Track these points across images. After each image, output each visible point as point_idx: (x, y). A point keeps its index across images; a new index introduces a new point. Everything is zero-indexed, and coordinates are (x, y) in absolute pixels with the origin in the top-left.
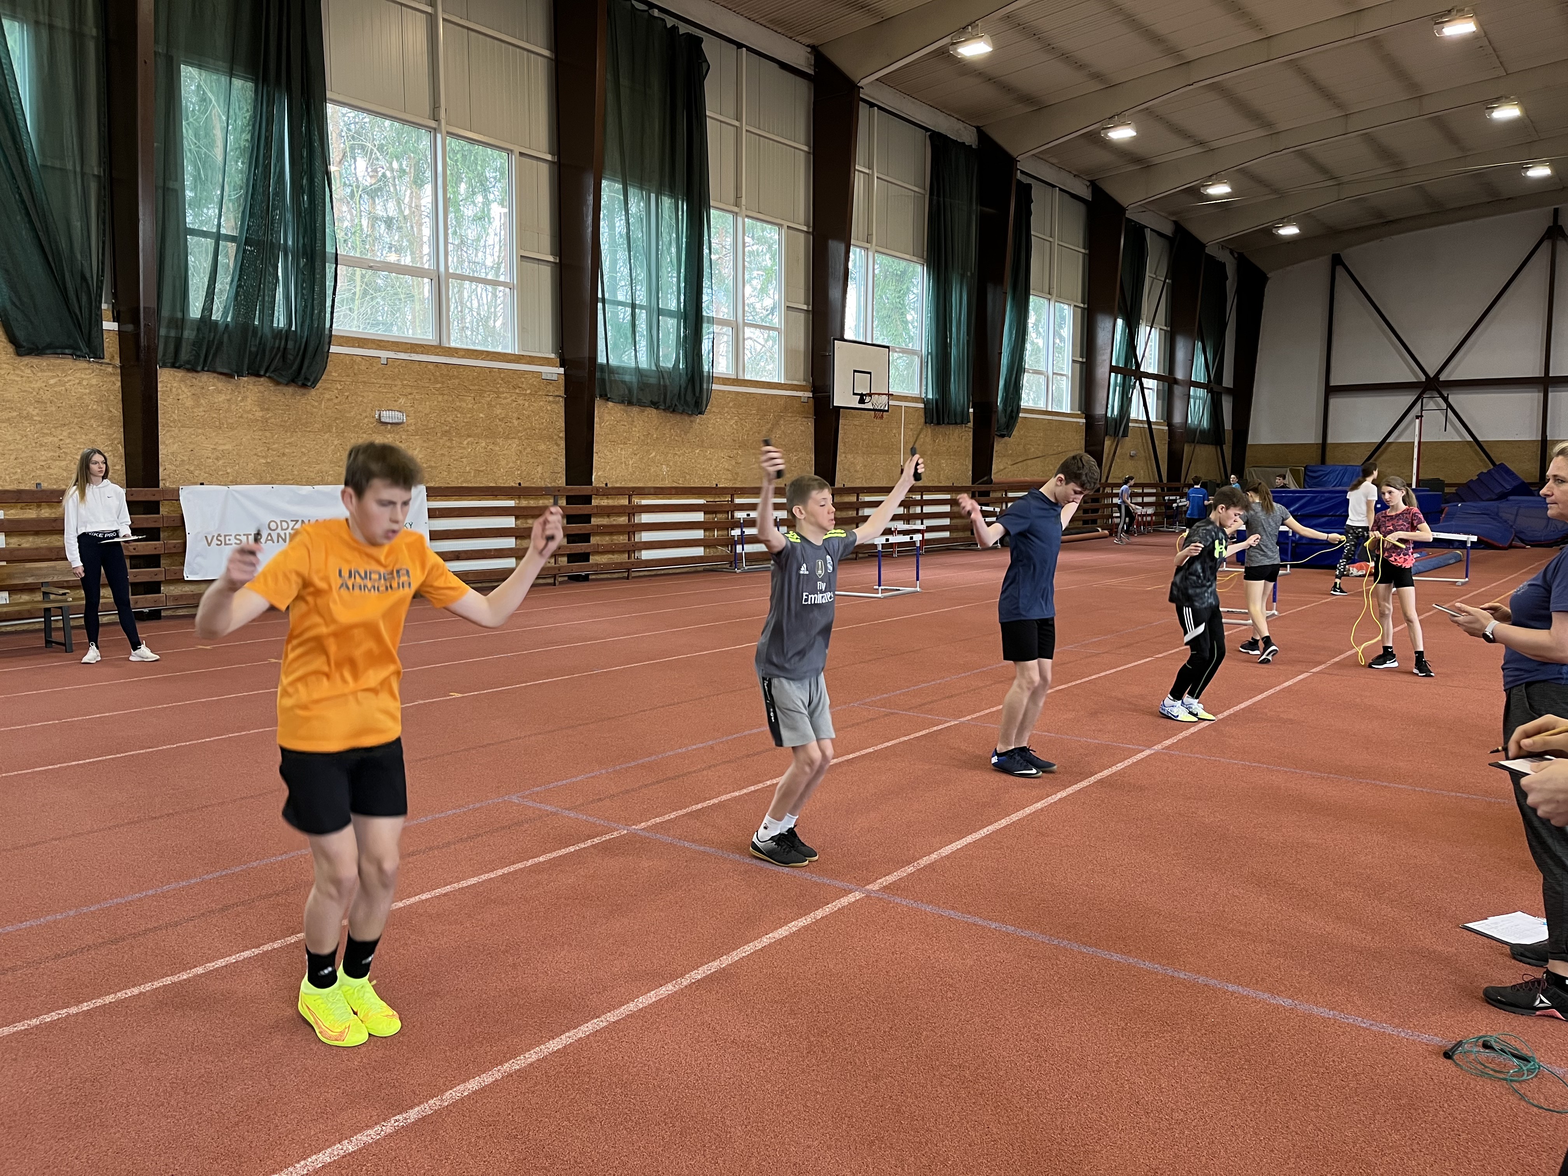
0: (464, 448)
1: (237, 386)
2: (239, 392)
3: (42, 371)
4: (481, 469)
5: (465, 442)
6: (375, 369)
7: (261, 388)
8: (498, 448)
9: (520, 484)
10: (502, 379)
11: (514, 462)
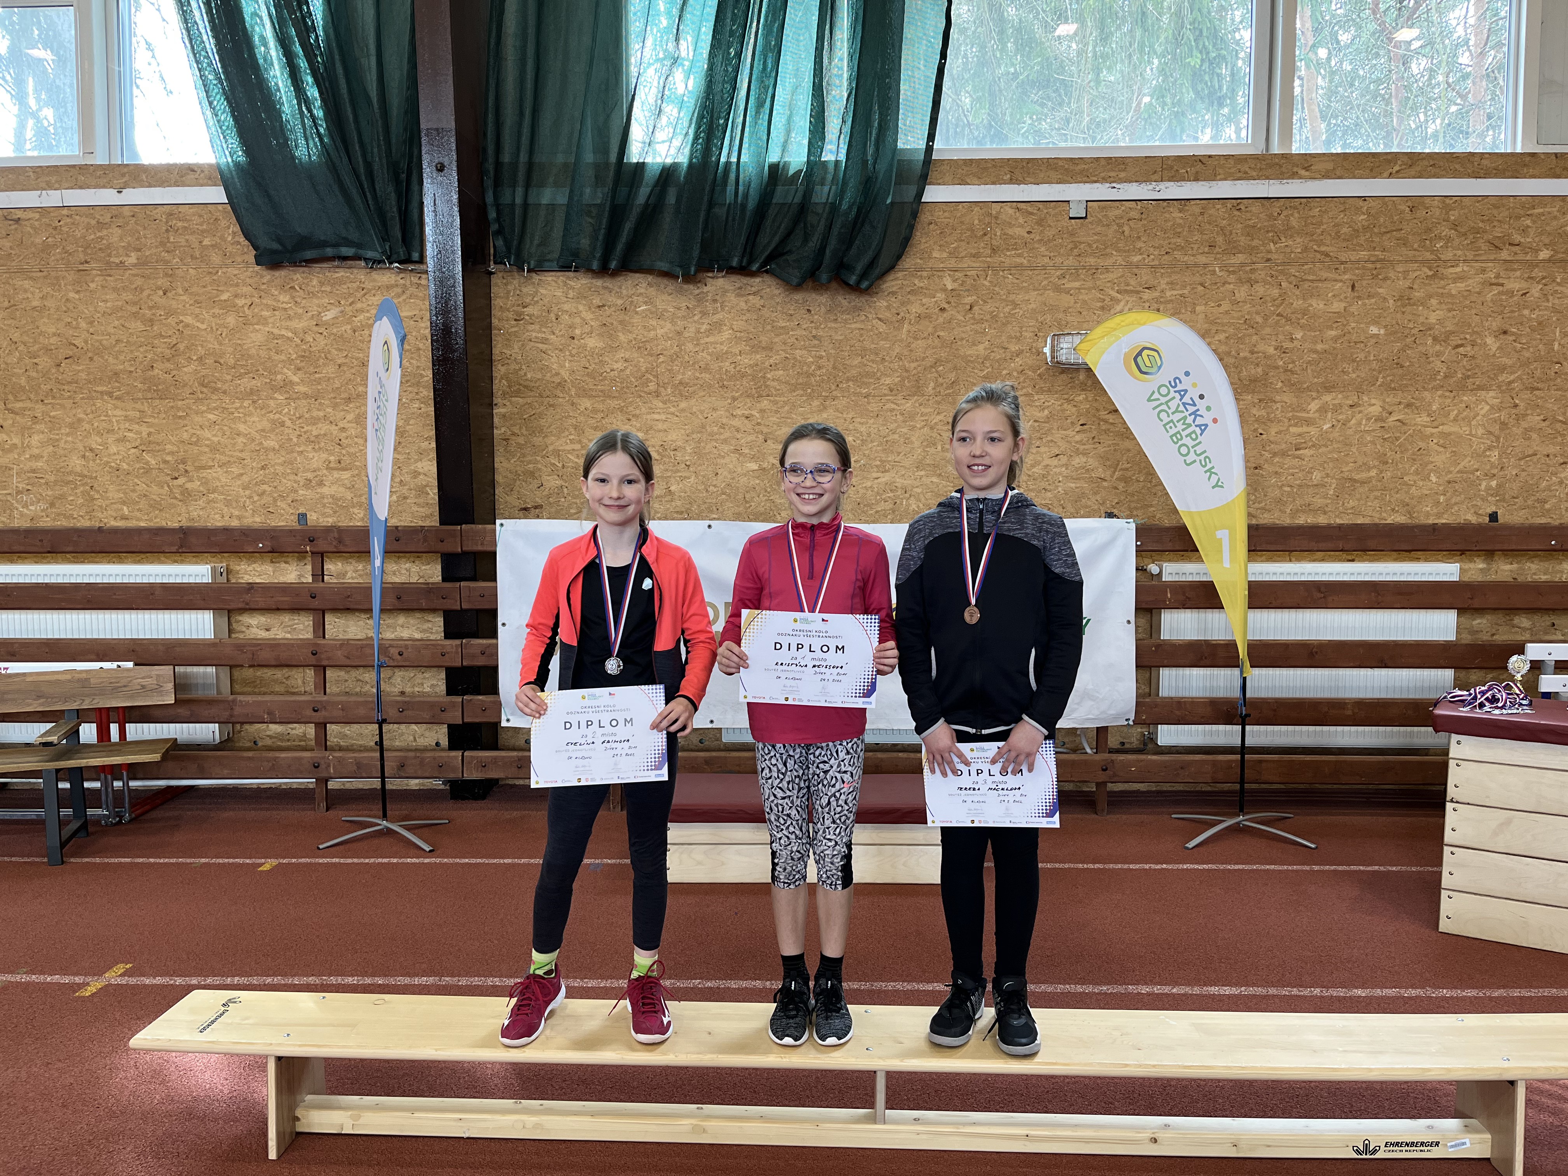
0: (1309, 422)
1: (700, 299)
2: (704, 314)
3: (311, 295)
4: (1363, 475)
5: (1314, 406)
6: (1049, 233)
7: (755, 300)
8: (1423, 419)
9: (1493, 517)
10: (1455, 226)
11: (1479, 455)
